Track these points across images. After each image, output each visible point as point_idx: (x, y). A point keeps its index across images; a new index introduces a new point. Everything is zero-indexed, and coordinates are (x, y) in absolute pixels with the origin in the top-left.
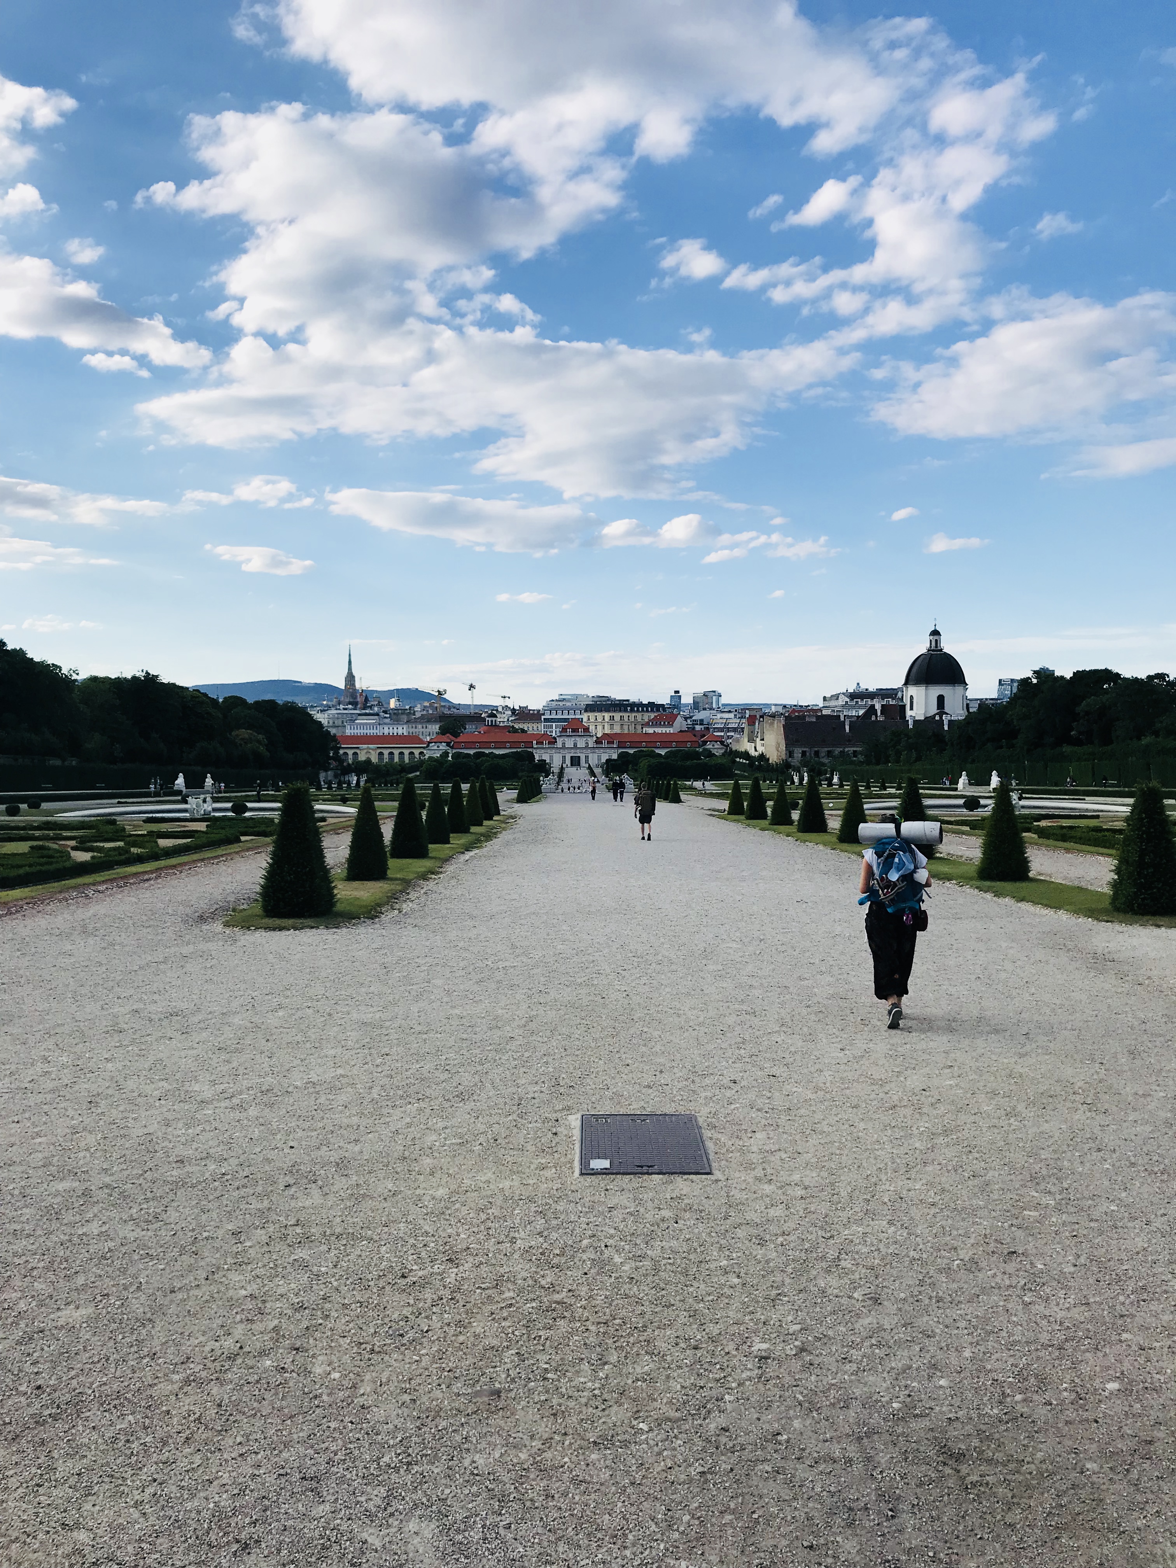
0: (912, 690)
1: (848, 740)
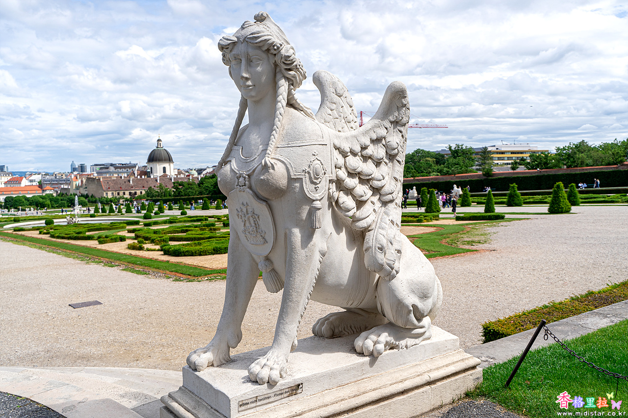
0: (152, 165)
1: (132, 187)
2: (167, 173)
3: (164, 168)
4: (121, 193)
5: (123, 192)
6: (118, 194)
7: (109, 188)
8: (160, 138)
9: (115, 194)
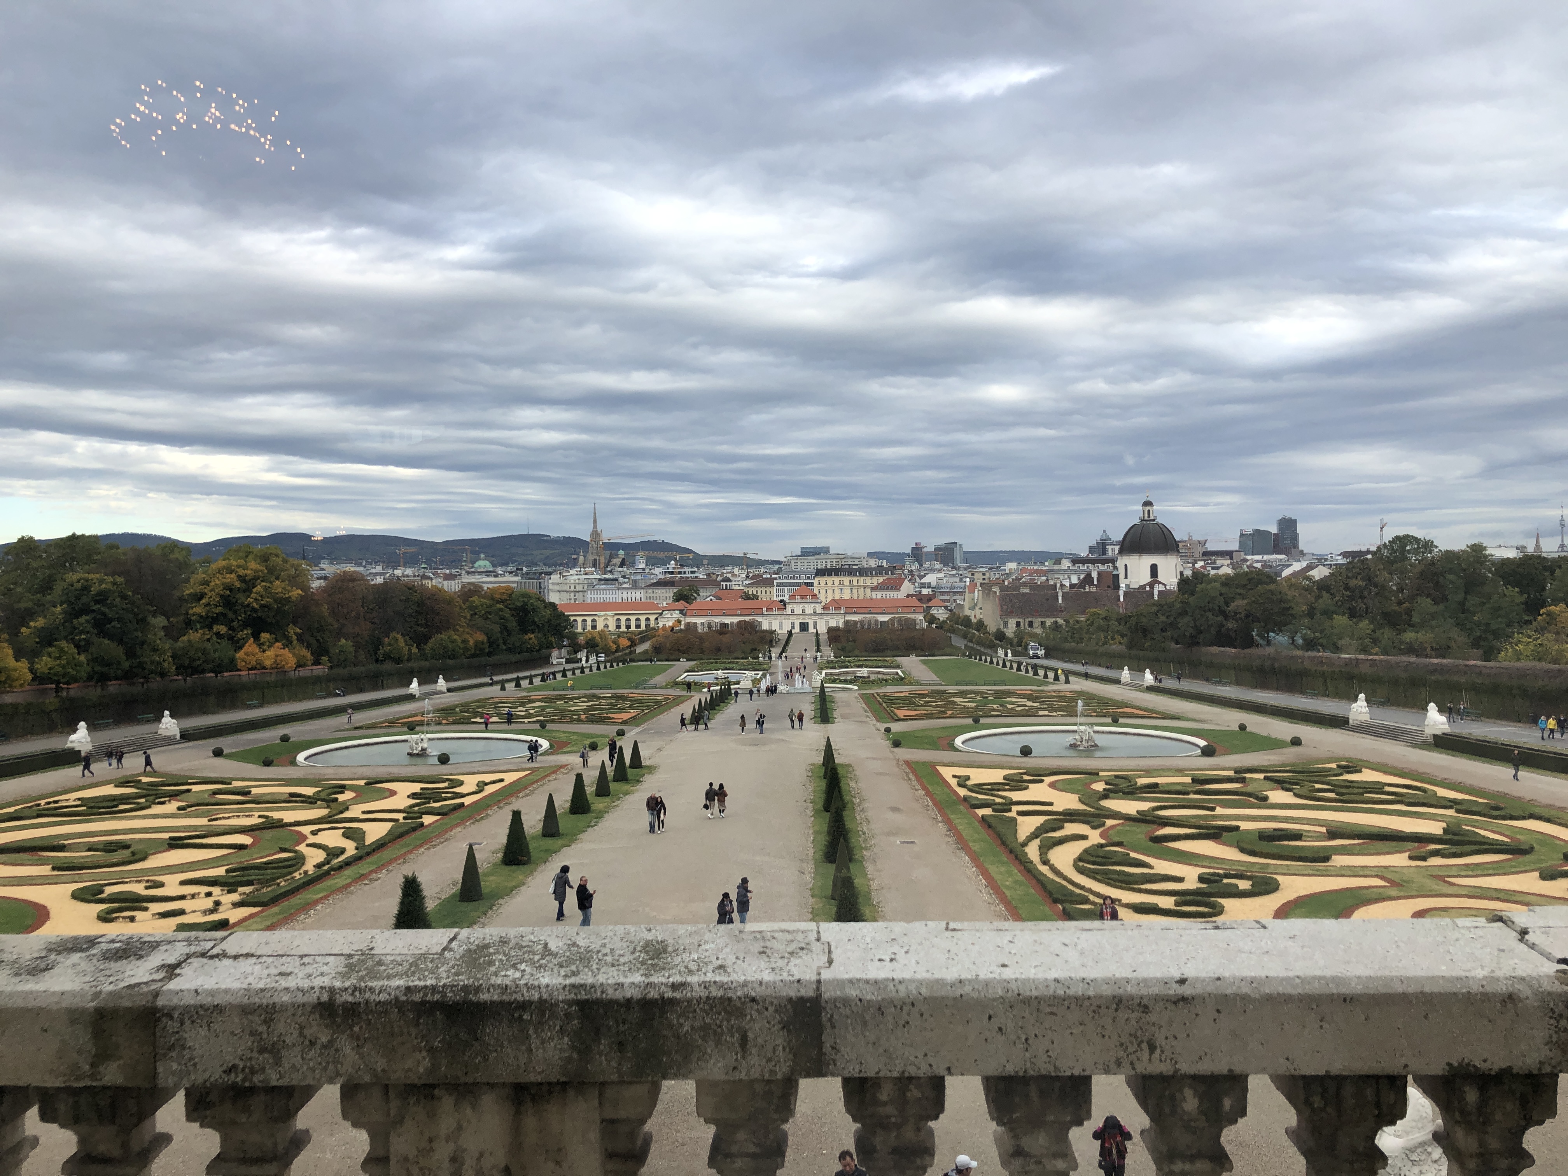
0: (1127, 560)
1: (1062, 611)
2: (1160, 579)
3: (1154, 569)
4: (1037, 622)
5: (1040, 620)
6: (1031, 624)
7: (1012, 612)
8: (1149, 499)
9: (1024, 623)
